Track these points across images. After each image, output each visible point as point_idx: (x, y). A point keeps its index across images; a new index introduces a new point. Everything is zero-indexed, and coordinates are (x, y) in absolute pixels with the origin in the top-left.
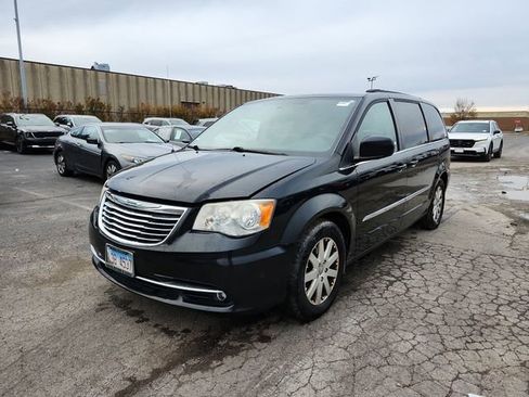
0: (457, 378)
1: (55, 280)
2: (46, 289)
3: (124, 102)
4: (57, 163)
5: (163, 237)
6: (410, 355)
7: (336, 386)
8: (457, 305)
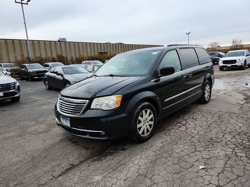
0: (197, 161)
1: (45, 132)
2: (41, 135)
3: (73, 55)
4: (45, 84)
5: (80, 112)
6: (180, 153)
7: (148, 165)
8: (206, 134)
